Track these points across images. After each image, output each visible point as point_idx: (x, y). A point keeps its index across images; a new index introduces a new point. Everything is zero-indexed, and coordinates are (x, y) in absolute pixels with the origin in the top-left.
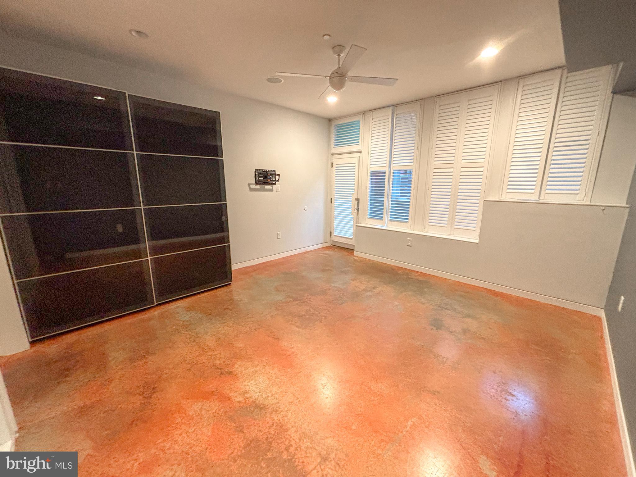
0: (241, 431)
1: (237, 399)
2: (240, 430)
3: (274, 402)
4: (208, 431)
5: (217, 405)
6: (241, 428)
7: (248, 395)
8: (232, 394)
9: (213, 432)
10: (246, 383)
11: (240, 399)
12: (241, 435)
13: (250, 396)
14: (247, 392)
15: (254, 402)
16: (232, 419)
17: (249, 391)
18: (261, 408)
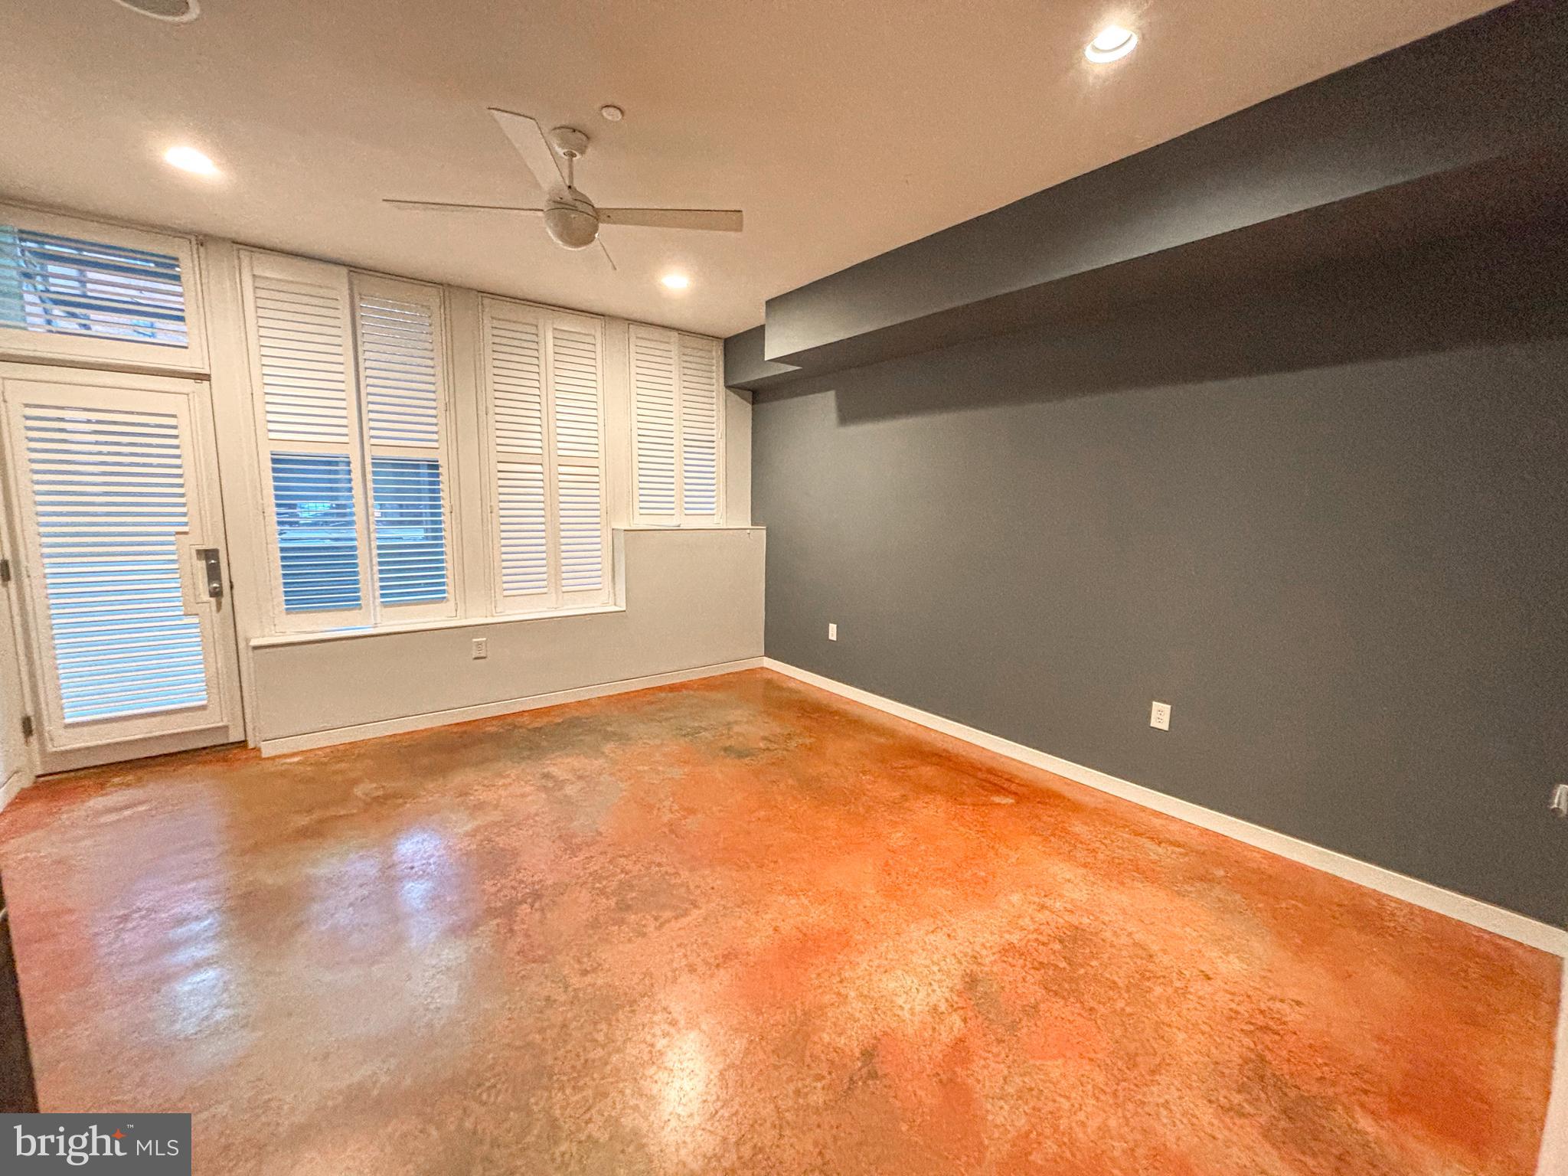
0: (1035, 1007)
1: (957, 1025)
2: (1032, 1010)
3: (954, 962)
4: (1055, 1068)
5: (982, 1062)
6: (1027, 1008)
7: (943, 1007)
8: (945, 1037)
9: (1055, 1058)
10: (906, 1015)
11: (956, 1020)
12: (1042, 1006)
13: (943, 1000)
14: (935, 1008)
15: (960, 994)
16: (1013, 1027)
17: (931, 1004)
18: (972, 982)
